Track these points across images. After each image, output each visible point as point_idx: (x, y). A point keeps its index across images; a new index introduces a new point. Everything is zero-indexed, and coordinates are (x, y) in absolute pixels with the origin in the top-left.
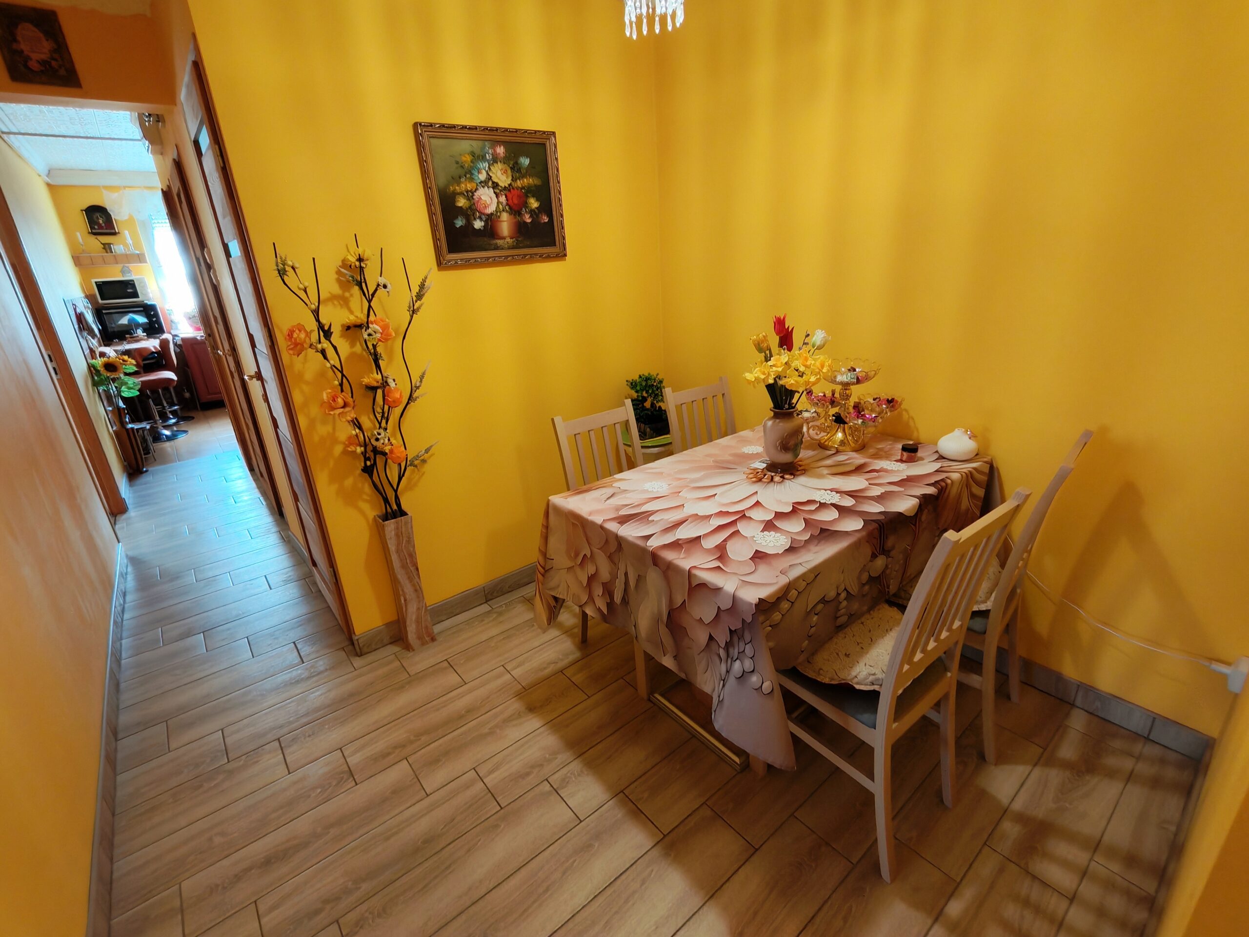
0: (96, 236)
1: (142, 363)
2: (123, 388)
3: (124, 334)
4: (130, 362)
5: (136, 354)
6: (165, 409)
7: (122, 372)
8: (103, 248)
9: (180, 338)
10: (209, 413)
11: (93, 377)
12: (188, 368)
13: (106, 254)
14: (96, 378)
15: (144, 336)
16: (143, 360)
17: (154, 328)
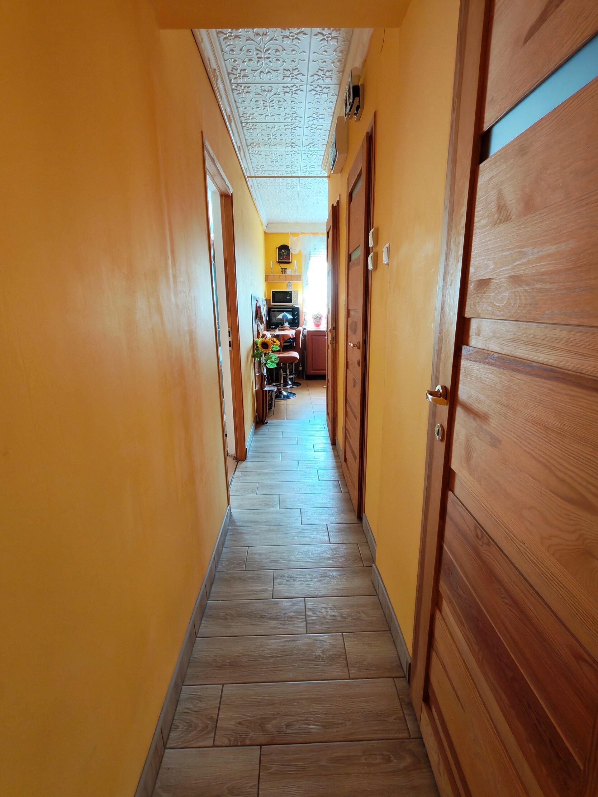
0: (279, 264)
1: (283, 344)
2: (269, 361)
3: (278, 325)
4: (277, 343)
5: (281, 338)
6: (287, 376)
7: (271, 349)
8: (281, 271)
9: (306, 331)
10: (309, 382)
11: (254, 351)
12: (306, 351)
13: (282, 275)
14: (255, 352)
15: (288, 327)
16: (284, 343)
17: (295, 323)
